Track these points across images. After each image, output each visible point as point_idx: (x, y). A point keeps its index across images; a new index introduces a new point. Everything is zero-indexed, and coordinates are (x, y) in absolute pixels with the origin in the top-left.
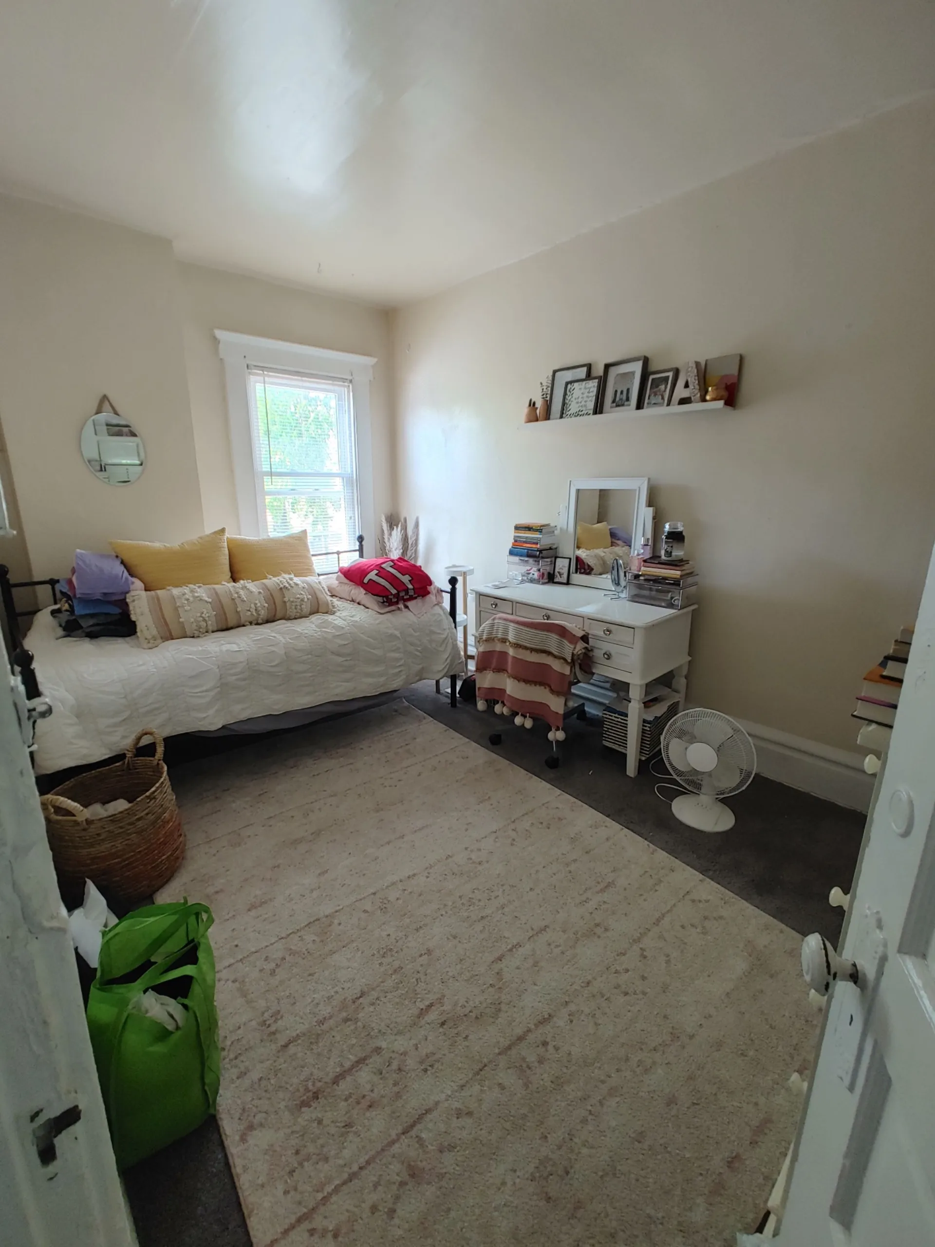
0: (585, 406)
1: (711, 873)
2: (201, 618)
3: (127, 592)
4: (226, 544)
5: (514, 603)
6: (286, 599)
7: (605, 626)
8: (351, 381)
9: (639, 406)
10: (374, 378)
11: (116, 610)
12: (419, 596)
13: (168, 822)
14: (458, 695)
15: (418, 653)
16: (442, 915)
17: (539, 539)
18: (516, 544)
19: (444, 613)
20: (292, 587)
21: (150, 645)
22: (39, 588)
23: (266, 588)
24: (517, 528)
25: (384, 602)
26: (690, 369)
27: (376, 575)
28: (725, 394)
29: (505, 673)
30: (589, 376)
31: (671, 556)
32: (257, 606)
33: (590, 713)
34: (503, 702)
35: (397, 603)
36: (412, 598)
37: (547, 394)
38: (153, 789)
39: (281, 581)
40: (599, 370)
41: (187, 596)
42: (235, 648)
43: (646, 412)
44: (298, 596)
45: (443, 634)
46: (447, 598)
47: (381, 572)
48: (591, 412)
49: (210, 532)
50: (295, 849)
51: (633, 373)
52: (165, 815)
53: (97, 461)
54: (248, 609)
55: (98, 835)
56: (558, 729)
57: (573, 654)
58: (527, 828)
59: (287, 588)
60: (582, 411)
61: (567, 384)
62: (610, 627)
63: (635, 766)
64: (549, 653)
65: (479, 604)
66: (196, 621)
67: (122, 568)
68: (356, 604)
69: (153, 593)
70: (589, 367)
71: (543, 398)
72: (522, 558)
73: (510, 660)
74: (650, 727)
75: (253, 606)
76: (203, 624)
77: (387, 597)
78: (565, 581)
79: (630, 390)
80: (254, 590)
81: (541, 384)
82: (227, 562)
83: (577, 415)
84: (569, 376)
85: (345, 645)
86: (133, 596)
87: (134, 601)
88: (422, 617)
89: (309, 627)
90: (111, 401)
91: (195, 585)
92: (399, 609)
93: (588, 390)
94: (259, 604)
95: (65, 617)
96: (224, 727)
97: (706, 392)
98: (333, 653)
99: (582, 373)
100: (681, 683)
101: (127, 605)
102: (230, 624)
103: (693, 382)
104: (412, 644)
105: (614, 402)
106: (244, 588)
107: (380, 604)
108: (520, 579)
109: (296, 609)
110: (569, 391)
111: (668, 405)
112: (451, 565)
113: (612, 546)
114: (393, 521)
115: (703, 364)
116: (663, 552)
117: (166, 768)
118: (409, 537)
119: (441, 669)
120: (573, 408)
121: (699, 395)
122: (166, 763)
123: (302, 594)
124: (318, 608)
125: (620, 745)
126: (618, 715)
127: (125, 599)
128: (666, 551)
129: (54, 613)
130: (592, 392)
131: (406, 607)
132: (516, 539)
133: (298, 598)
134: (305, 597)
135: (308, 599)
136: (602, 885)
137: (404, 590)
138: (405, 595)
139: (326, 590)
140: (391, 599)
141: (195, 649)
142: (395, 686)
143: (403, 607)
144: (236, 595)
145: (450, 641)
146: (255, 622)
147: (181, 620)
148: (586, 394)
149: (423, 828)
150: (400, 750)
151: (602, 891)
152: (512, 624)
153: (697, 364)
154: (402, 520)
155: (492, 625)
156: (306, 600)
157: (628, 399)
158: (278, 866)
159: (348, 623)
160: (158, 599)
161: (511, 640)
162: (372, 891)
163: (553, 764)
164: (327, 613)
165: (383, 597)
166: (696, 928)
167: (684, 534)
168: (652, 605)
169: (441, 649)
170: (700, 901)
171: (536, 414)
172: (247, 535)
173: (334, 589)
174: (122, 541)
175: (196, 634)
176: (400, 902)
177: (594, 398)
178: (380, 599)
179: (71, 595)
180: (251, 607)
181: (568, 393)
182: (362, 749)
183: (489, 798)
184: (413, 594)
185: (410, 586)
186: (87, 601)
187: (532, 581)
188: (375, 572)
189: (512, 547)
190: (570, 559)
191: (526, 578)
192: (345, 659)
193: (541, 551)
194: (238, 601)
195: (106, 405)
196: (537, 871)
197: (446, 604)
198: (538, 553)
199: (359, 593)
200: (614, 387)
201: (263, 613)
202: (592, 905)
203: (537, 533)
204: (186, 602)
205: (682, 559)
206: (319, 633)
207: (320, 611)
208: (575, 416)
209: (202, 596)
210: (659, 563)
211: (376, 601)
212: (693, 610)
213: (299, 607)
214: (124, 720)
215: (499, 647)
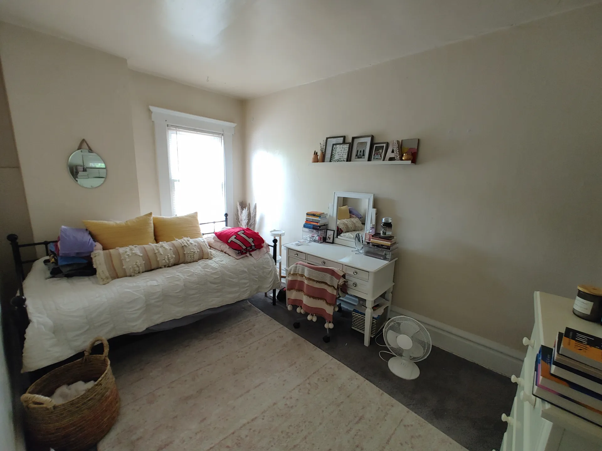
0: (343, 157)
1: (412, 406)
2: (136, 266)
3: (92, 251)
4: (152, 221)
5: (307, 255)
6: (185, 252)
7: (354, 270)
8: (223, 135)
9: (369, 159)
10: (235, 133)
11: (85, 261)
12: (257, 249)
13: (109, 397)
14: (276, 298)
15: (257, 279)
16: (272, 446)
17: (319, 221)
18: (307, 222)
19: (270, 257)
20: (188, 245)
21: (104, 282)
22: (37, 247)
23: (174, 245)
24: (307, 214)
25: (239, 253)
26: (394, 144)
27: (235, 238)
28: (411, 157)
29: (302, 292)
30: (344, 142)
31: (385, 235)
32: (169, 257)
33: (343, 307)
34: (301, 307)
35: (246, 253)
36: (253, 250)
37: (323, 149)
38: (100, 379)
39: (183, 242)
40: (349, 140)
41: (128, 253)
42: (155, 283)
43: (372, 163)
44: (192, 250)
45: (269, 269)
46: (272, 249)
47: (238, 237)
48: (345, 160)
49: (143, 215)
50: (187, 403)
51: (366, 143)
52: (107, 393)
53: (81, 166)
54: (164, 259)
55: (62, 414)
56: (330, 322)
57: (338, 284)
58: (316, 382)
59: (186, 246)
60: (341, 159)
61: (333, 145)
62: (357, 271)
63: (368, 340)
64: (326, 284)
65: (288, 253)
66: (133, 267)
67: (90, 237)
68: (223, 253)
69: (107, 251)
70: (344, 137)
71: (321, 151)
72: (310, 229)
73: (305, 286)
74: (375, 321)
75: (166, 257)
76: (137, 269)
77: (240, 250)
78: (332, 242)
79: (365, 151)
80: (167, 248)
81: (320, 144)
82: (152, 231)
83: (338, 161)
84: (334, 141)
85: (217, 278)
86: (95, 254)
87: (95, 256)
88: (259, 260)
89: (197, 268)
90: (88, 143)
91: (133, 246)
92: (247, 256)
93: (344, 149)
94: (170, 256)
95: (52, 266)
96: (147, 329)
97: (402, 156)
98: (211, 283)
99: (341, 140)
100: (389, 296)
101: (91, 259)
102: (153, 267)
103: (396, 149)
104: (253, 275)
105: (356, 155)
106: (162, 246)
107: (237, 254)
108: (309, 240)
109: (191, 257)
110: (335, 148)
111: (384, 160)
112: (273, 230)
113: (350, 218)
114: (243, 205)
115: (400, 141)
116: (381, 232)
117: (109, 362)
118: (251, 213)
119: (268, 287)
120: (336, 157)
121: (399, 157)
122: (109, 359)
123: (194, 249)
124: (203, 256)
125: (360, 329)
126: (360, 314)
127: (90, 255)
128: (383, 232)
129: (46, 262)
130: (346, 150)
131: (251, 255)
132: (307, 219)
133: (192, 252)
134: (196, 250)
135: (197, 252)
136: (357, 419)
137: (250, 246)
138: (250, 249)
139: (208, 245)
140: (243, 251)
141: (131, 285)
142: (244, 297)
143: (249, 255)
144: (157, 251)
145: (273, 272)
146: (167, 266)
147: (124, 267)
148: (343, 151)
149: (260, 385)
150: (246, 333)
151: (357, 423)
152: (306, 268)
153: (398, 141)
154: (248, 205)
155: (296, 267)
156: (196, 252)
157: (364, 155)
158: (176, 417)
159: (219, 265)
160: (110, 255)
161: (306, 276)
162: (231, 431)
163: (327, 340)
164: (208, 259)
165: (238, 250)
166: (408, 445)
167: (392, 223)
168: (376, 258)
169: (269, 276)
170: (408, 426)
171: (318, 158)
172: (165, 216)
173: (212, 244)
174: (90, 221)
175: (133, 274)
176: (248, 438)
177: (347, 153)
178: (237, 252)
179: (56, 253)
180: (165, 258)
181: (334, 149)
182: (225, 333)
183: (295, 363)
184: (254, 248)
185: (253, 244)
186: (66, 257)
187: (315, 241)
188: (234, 236)
189: (305, 224)
190: (334, 231)
191: (312, 239)
192: (217, 285)
193: (320, 227)
194: (157, 255)
195: (85, 145)
196: (323, 411)
197: (271, 252)
198: (318, 227)
199: (226, 247)
200: (357, 148)
201: (172, 261)
202: (353, 432)
203: (318, 217)
204: (127, 256)
205: (391, 236)
206: (203, 272)
207: (204, 258)
208: (337, 161)
209: (137, 253)
210: (380, 238)
211: (235, 253)
212: (395, 261)
213: (192, 256)
214: (85, 331)
215: (299, 279)
